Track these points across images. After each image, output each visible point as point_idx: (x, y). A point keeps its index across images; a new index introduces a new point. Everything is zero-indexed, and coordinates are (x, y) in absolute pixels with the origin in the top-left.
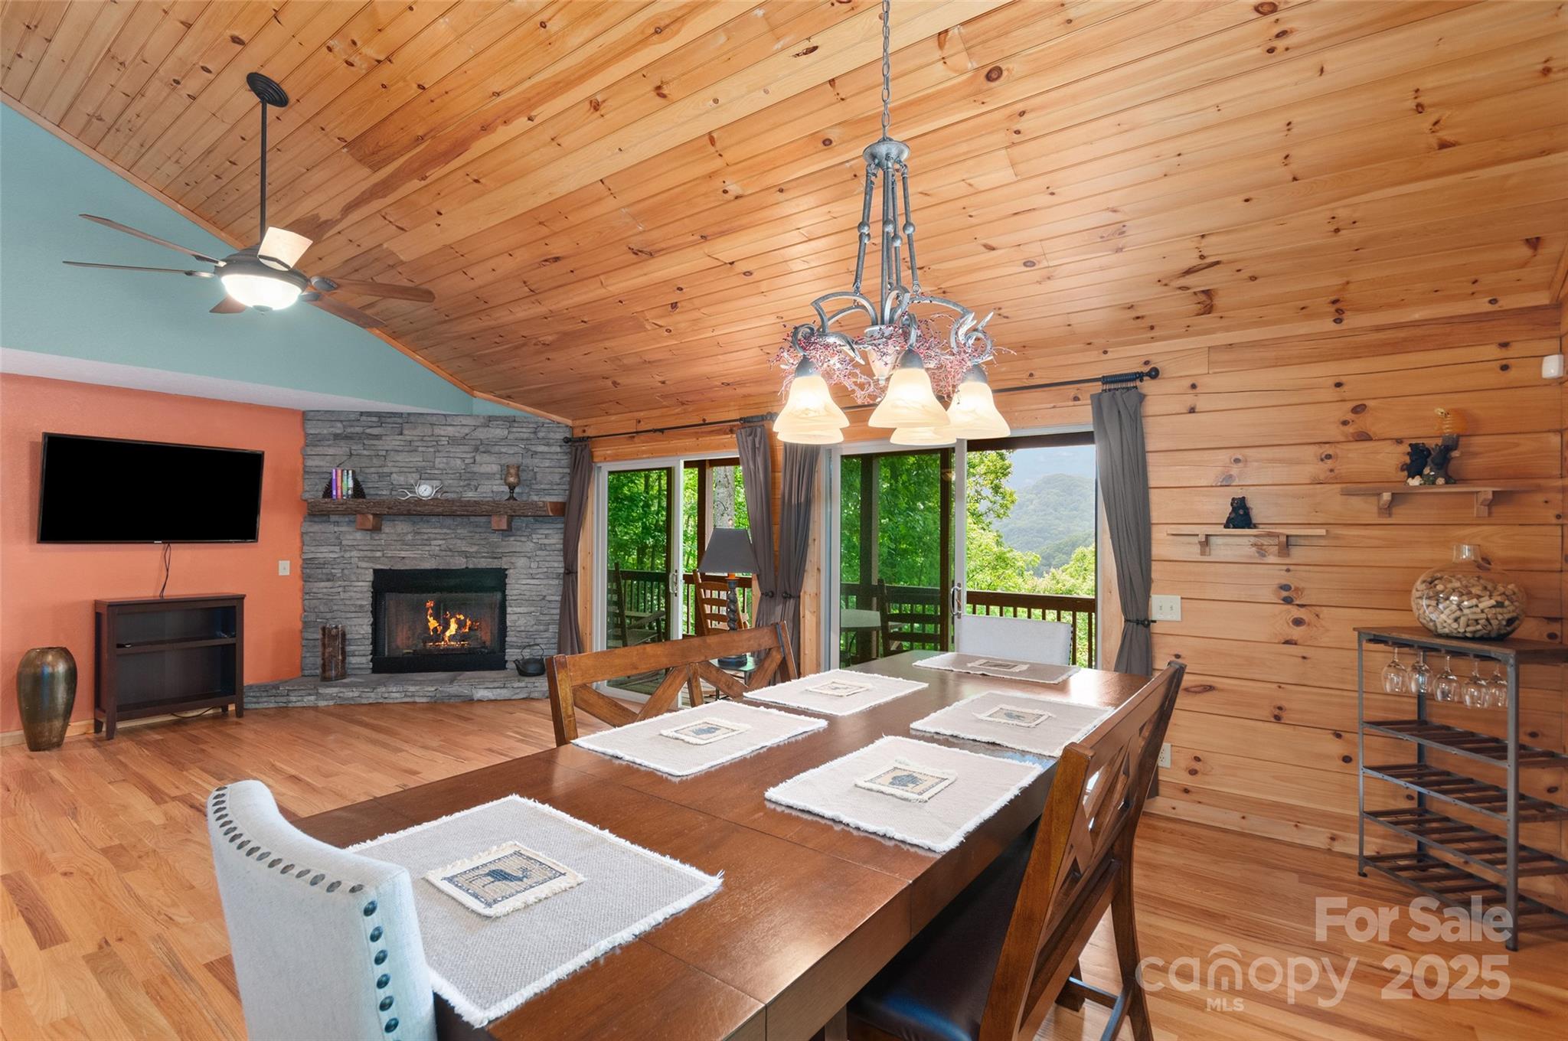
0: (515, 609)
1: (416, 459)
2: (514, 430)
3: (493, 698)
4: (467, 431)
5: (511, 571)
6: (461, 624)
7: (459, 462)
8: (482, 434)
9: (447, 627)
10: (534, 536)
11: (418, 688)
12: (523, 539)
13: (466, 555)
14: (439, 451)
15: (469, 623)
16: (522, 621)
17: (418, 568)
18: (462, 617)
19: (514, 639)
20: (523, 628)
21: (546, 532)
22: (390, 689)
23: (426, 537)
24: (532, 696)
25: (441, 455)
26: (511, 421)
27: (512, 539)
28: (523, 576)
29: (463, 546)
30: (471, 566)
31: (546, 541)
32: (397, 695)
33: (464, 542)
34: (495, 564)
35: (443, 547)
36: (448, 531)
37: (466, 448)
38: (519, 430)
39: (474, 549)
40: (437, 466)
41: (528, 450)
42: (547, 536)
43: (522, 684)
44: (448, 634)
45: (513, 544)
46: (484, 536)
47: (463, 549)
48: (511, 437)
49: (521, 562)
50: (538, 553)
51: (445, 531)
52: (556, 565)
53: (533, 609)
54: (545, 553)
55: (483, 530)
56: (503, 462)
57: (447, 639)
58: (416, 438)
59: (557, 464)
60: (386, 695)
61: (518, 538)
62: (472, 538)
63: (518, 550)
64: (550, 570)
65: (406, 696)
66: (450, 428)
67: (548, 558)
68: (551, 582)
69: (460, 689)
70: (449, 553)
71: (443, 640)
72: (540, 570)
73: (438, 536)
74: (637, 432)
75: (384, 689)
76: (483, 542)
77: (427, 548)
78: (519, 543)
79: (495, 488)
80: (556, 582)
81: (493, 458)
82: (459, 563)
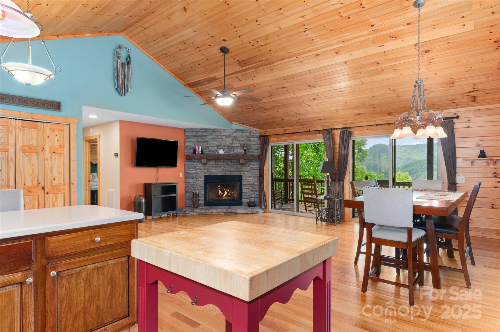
0: (245, 187)
1: (216, 142)
2: (244, 133)
3: (242, 213)
4: (230, 134)
5: (244, 176)
6: (228, 192)
7: (228, 143)
8: (235, 134)
9: (224, 193)
10: (250, 165)
11: (221, 210)
12: (247, 166)
13: (231, 171)
14: (222, 140)
15: (230, 192)
16: (247, 191)
17: (217, 175)
18: (228, 190)
19: (245, 196)
20: (247, 193)
21: (254, 164)
22: (213, 210)
23: (219, 166)
24: (253, 212)
25: (223, 141)
26: (243, 131)
27: (244, 166)
28: (247, 177)
29: (230, 168)
30: (232, 174)
31: (254, 167)
32: (215, 212)
33: (230, 167)
34: (239, 174)
35: (224, 168)
36: (226, 164)
37: (230, 139)
38: (246, 133)
39: (233, 169)
40: (222, 144)
41: (248, 139)
42: (254, 165)
43: (250, 209)
44: (224, 195)
45: (244, 168)
46: (236, 165)
47: (230, 169)
48: (243, 135)
49: (246, 173)
50: (251, 170)
51: (225, 164)
52: (257, 174)
53: (250, 187)
54: (253, 170)
55: (236, 163)
56: (241, 143)
57: (224, 197)
58: (216, 136)
59: (257, 143)
60: (212, 212)
61: (246, 166)
62: (232, 166)
63: (246, 169)
64: (255, 175)
65: (218, 212)
66: (226, 133)
67: (254, 172)
68: (255, 179)
69: (233, 210)
70: (226, 171)
72: (252, 175)
73: (223, 165)
74: (285, 134)
75: (212, 210)
76: (235, 167)
77: (220, 169)
78: (246, 167)
79: (239, 151)
80: (257, 179)
81: (238, 142)
82: (228, 173)
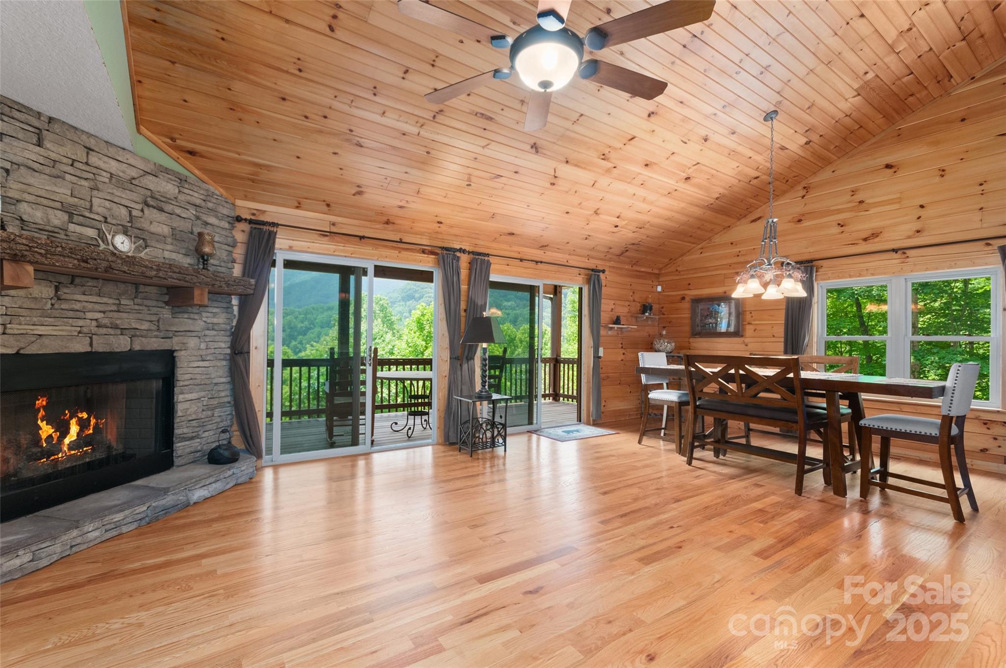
0: (186, 396)
1: (62, 191)
2: (186, 191)
3: (209, 495)
4: (135, 175)
5: (183, 353)
6: (83, 424)
7: (124, 212)
8: (150, 182)
9: (65, 432)
10: (204, 314)
11: (127, 512)
12: (196, 317)
13: (134, 333)
15: (93, 421)
16: (193, 408)
17: (65, 351)
18: (85, 415)
19: (185, 430)
20: (194, 417)
21: (215, 310)
22: (86, 529)
23: (77, 306)
25: (100, 195)
26: (182, 181)
27: (186, 316)
28: (194, 358)
29: (127, 320)
30: (137, 347)
31: (215, 320)
32: (96, 534)
33: (131, 316)
34: (165, 345)
35: (106, 321)
36: (111, 301)
37: (134, 196)
38: (191, 192)
39: (145, 326)
40: (95, 208)
41: (198, 218)
42: (215, 315)
44: (67, 441)
45: (184, 322)
46: (154, 310)
47: (134, 326)
48: (181, 197)
49: (192, 342)
50: (207, 332)
51: (105, 300)
52: (223, 345)
53: (202, 394)
54: (214, 333)
55: (154, 303)
56: (174, 225)
57: (65, 449)
58: (65, 160)
59: (225, 242)
60: (79, 540)
61: (192, 316)
62: (139, 312)
63: (192, 328)
64: (217, 351)
65: (106, 531)
66: (113, 163)
67: (217, 339)
68: (219, 364)
69: (175, 497)
70: (112, 331)
71: (60, 450)
72: (209, 351)
73: (97, 307)
74: (330, 232)
75: (75, 533)
76: (154, 318)
77: (81, 323)
78: (190, 321)
79: (167, 254)
80: (224, 363)
81: (162, 217)
82: (122, 344)
